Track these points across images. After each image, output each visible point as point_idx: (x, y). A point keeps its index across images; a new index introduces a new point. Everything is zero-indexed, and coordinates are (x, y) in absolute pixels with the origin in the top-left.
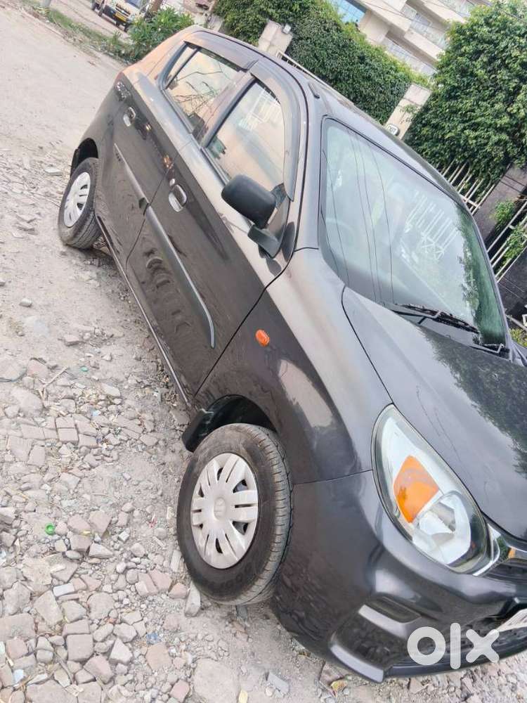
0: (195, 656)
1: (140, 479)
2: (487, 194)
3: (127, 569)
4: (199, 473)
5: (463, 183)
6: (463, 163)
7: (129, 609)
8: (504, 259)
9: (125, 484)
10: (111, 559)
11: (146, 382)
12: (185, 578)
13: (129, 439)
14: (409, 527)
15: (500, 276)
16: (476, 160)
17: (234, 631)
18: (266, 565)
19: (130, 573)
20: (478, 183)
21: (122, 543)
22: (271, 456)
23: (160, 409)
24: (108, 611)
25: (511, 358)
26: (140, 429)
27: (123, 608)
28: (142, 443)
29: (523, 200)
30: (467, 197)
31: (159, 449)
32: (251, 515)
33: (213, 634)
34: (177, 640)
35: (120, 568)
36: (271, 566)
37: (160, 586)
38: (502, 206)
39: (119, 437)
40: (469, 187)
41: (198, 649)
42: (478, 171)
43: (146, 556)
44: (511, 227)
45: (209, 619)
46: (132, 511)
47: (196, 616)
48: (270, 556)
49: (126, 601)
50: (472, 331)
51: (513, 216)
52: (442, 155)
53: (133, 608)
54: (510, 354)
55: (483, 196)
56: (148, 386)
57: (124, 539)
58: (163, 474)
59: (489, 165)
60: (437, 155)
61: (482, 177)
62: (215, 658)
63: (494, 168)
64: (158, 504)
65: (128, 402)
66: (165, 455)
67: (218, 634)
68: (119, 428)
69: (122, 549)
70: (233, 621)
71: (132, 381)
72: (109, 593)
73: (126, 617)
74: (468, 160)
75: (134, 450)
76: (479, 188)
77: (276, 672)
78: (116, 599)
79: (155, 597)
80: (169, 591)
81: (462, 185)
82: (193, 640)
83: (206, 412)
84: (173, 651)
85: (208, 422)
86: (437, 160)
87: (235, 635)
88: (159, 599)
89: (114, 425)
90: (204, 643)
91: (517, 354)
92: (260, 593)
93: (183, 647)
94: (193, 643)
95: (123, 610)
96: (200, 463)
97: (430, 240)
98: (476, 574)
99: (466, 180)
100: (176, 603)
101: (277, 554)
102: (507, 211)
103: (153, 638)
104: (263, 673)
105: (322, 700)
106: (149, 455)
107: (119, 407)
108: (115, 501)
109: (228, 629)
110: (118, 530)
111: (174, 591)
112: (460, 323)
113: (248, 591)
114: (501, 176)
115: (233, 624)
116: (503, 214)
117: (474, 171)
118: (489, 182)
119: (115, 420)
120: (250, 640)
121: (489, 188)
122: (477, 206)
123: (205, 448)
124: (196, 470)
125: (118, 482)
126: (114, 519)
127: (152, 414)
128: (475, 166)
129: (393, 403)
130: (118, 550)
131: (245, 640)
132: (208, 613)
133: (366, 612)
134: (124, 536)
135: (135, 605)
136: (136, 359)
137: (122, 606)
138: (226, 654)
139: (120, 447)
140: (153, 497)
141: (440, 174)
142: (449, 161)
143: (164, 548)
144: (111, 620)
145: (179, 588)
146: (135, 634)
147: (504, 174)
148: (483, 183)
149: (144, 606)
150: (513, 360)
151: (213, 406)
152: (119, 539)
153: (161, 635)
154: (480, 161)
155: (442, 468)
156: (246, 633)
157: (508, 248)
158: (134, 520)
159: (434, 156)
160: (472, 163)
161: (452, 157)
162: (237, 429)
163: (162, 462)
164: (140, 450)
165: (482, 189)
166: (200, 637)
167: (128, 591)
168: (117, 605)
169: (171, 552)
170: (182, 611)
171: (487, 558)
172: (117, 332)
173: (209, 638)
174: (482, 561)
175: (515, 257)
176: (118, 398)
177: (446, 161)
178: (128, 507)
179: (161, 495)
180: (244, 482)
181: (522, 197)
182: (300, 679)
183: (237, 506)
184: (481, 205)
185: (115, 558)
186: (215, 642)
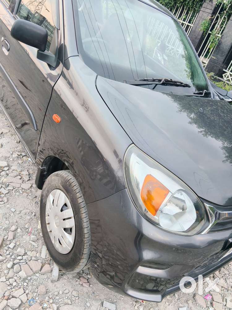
0: (58, 305)
1: (22, 209)
2: (196, 18)
3: (14, 264)
4: (46, 202)
5: (183, 16)
6: (181, 5)
7: (17, 288)
8: (209, 49)
9: (12, 215)
10: (5, 261)
11: (23, 154)
12: (51, 260)
13: (14, 188)
14: (156, 218)
15: (209, 58)
16: (187, 2)
17: (81, 283)
18: (83, 251)
19: (15, 267)
20: (190, 14)
21: (11, 250)
22: (75, 188)
23: (32, 167)
24: (3, 293)
25: (212, 97)
26: (21, 181)
27: (14, 288)
28: (22, 188)
29: (213, 17)
30: (187, 22)
31: (33, 190)
32: (71, 223)
33: (69, 288)
34: (47, 298)
35: (9, 265)
36: (86, 251)
37: (34, 270)
38: (204, 23)
39: (8, 188)
40: (187, 17)
41: (60, 300)
42: (189, 8)
43: (25, 254)
44: (210, 32)
45: (66, 281)
46: (16, 229)
47: (58, 281)
48: (84, 246)
49: (14, 284)
50: (187, 87)
51: (210, 27)
52: (170, 4)
53: (19, 287)
54: (212, 95)
55: (194, 20)
56: (24, 156)
57: (12, 247)
58: (36, 203)
59: (194, 4)
60: (168, 4)
61: (191, 10)
62: (70, 303)
63: (197, 4)
64: (33, 221)
65: (13, 168)
66: (36, 192)
67: (72, 288)
68: (8, 184)
69: (11, 254)
70: (80, 277)
71: (15, 155)
72: (4, 282)
73: (15, 294)
74: (183, 3)
75: (18, 194)
76: (191, 16)
77: (107, 300)
78: (9, 284)
79: (32, 277)
80: (40, 271)
81: (183, 17)
82: (57, 296)
83: (42, 168)
84: (45, 305)
85: (45, 173)
86: (168, 7)
87: (82, 285)
88: (35, 277)
89: (5, 183)
90: (64, 296)
91: (215, 94)
92: (86, 265)
93: (51, 301)
94: (57, 298)
95: (13, 289)
96: (45, 197)
97: (173, 48)
98: (203, 233)
99: (184, 14)
100: (45, 276)
101: (88, 244)
102: (207, 25)
103: (32, 301)
104: (100, 303)
105: (136, 308)
106: (27, 194)
107: (7, 172)
108: (6, 226)
109: (77, 283)
110: (8, 243)
111: (43, 270)
112: (178, 83)
113: (78, 266)
114: (200, 8)
115: (80, 279)
116: (205, 26)
117: (187, 8)
118: (196, 12)
119: (5, 180)
120: (91, 286)
121: (196, 15)
122: (192, 25)
123: (45, 188)
124: (44, 201)
125: (8, 215)
126: (5, 237)
127: (28, 171)
128: (187, 5)
129: (133, 143)
130: (9, 254)
131: (88, 287)
132: (65, 277)
133: (141, 270)
134: (12, 246)
135: (20, 284)
136: (17, 142)
137: (13, 287)
138: (77, 298)
139: (9, 194)
140: (29, 218)
141: (171, 13)
142: (175, 6)
143: (36, 246)
144: (6, 298)
145: (47, 268)
146: (20, 303)
147: (202, 6)
148: (193, 14)
149: (25, 284)
150: (214, 98)
151: (44, 164)
152: (9, 248)
153: (37, 298)
154: (188, 3)
155: (169, 176)
156: (88, 282)
157: (210, 43)
158: (18, 234)
159: (167, 5)
160: (185, 4)
161: (175, 3)
162: (57, 175)
163: (34, 196)
164: (21, 193)
165: (192, 16)
166: (61, 293)
167: (15, 278)
168: (9, 288)
169: (41, 247)
170: (50, 280)
171: (207, 223)
172: (5, 131)
173: (67, 291)
174: (204, 225)
175: (214, 47)
176: (6, 167)
177: (173, 6)
178: (13, 228)
179: (35, 215)
180: (65, 205)
181: (212, 16)
182: (123, 299)
183: (64, 220)
184: (194, 25)
185: (6, 260)
186: (70, 293)
